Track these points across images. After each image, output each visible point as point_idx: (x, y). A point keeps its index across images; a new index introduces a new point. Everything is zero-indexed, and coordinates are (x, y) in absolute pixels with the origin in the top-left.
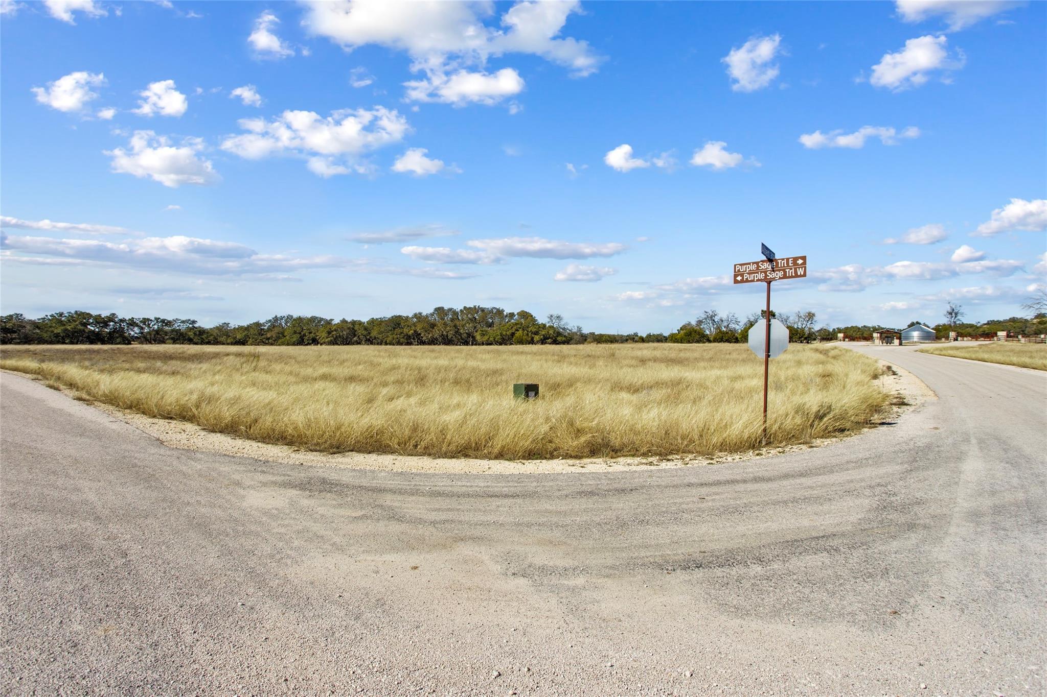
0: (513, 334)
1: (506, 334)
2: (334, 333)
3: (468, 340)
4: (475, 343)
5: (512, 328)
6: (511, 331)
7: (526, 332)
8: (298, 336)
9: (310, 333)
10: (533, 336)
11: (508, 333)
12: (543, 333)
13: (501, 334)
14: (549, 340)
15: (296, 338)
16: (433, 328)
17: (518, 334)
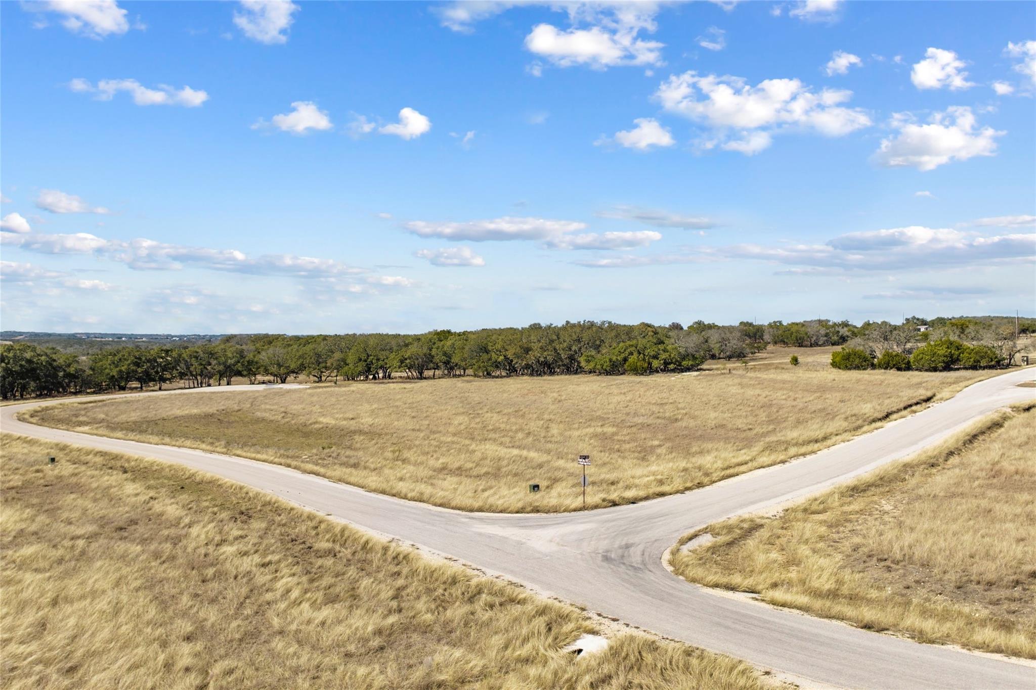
0: (625, 360)
1: (617, 359)
2: (408, 361)
3: (571, 367)
4: (579, 371)
5: (625, 350)
6: (623, 356)
7: (642, 355)
8: (364, 364)
9: (378, 360)
10: (651, 360)
11: (619, 358)
12: (664, 357)
13: (610, 360)
14: (672, 366)
15: (361, 367)
16: (527, 353)
17: (632, 359)
